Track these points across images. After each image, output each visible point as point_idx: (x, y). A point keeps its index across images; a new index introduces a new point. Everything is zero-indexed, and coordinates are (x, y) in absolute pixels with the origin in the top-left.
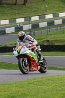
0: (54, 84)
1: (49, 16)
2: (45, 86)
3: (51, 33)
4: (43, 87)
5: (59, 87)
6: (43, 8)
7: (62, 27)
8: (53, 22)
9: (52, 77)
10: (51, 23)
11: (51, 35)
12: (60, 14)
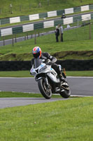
0: (23, 118)
1: (15, 20)
2: (10, 121)
3: (18, 43)
4: (7, 122)
5: (30, 121)
6: (6, 8)
7: (34, 35)
8: (21, 28)
9: (19, 107)
10: (17, 30)
11: (18, 46)
12: (30, 16)
